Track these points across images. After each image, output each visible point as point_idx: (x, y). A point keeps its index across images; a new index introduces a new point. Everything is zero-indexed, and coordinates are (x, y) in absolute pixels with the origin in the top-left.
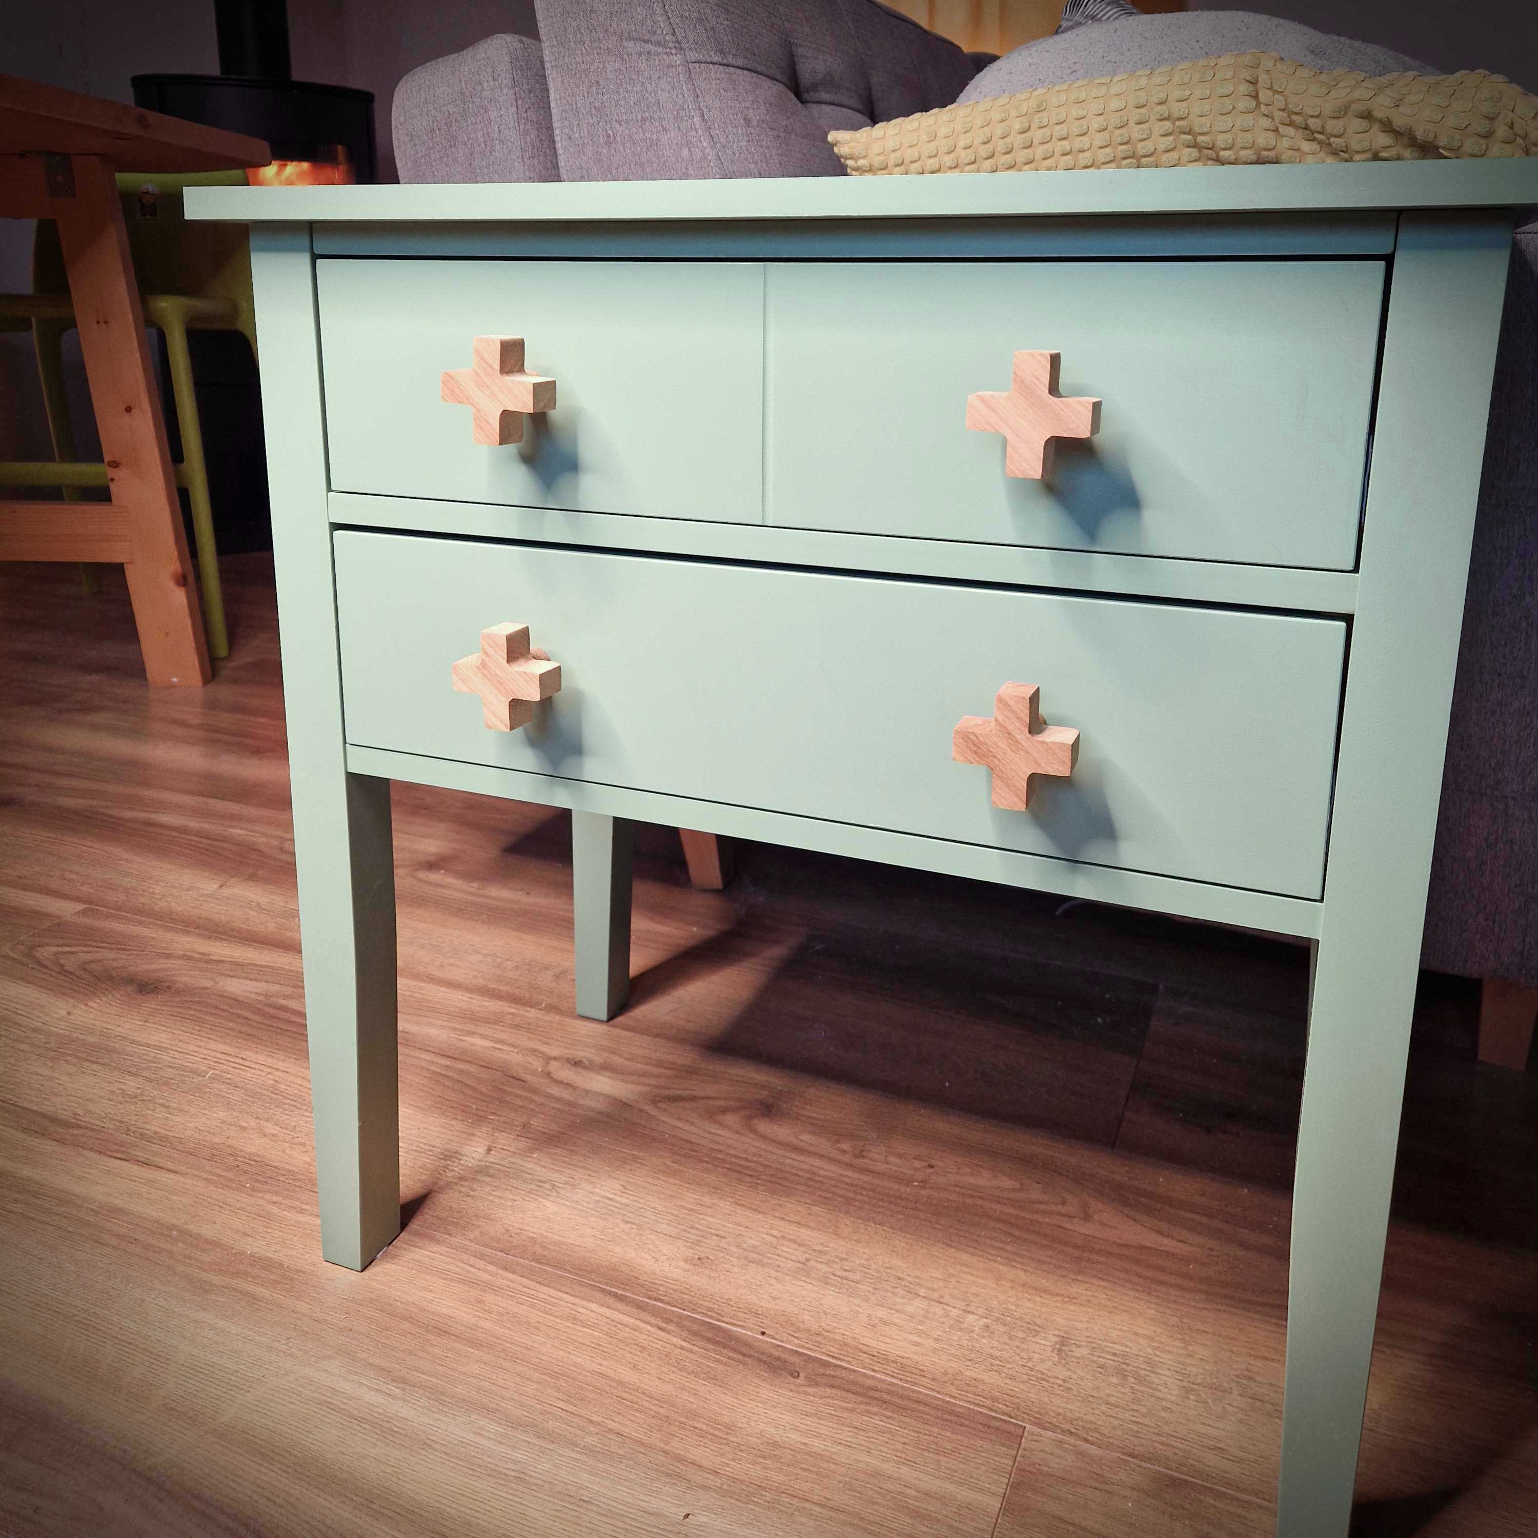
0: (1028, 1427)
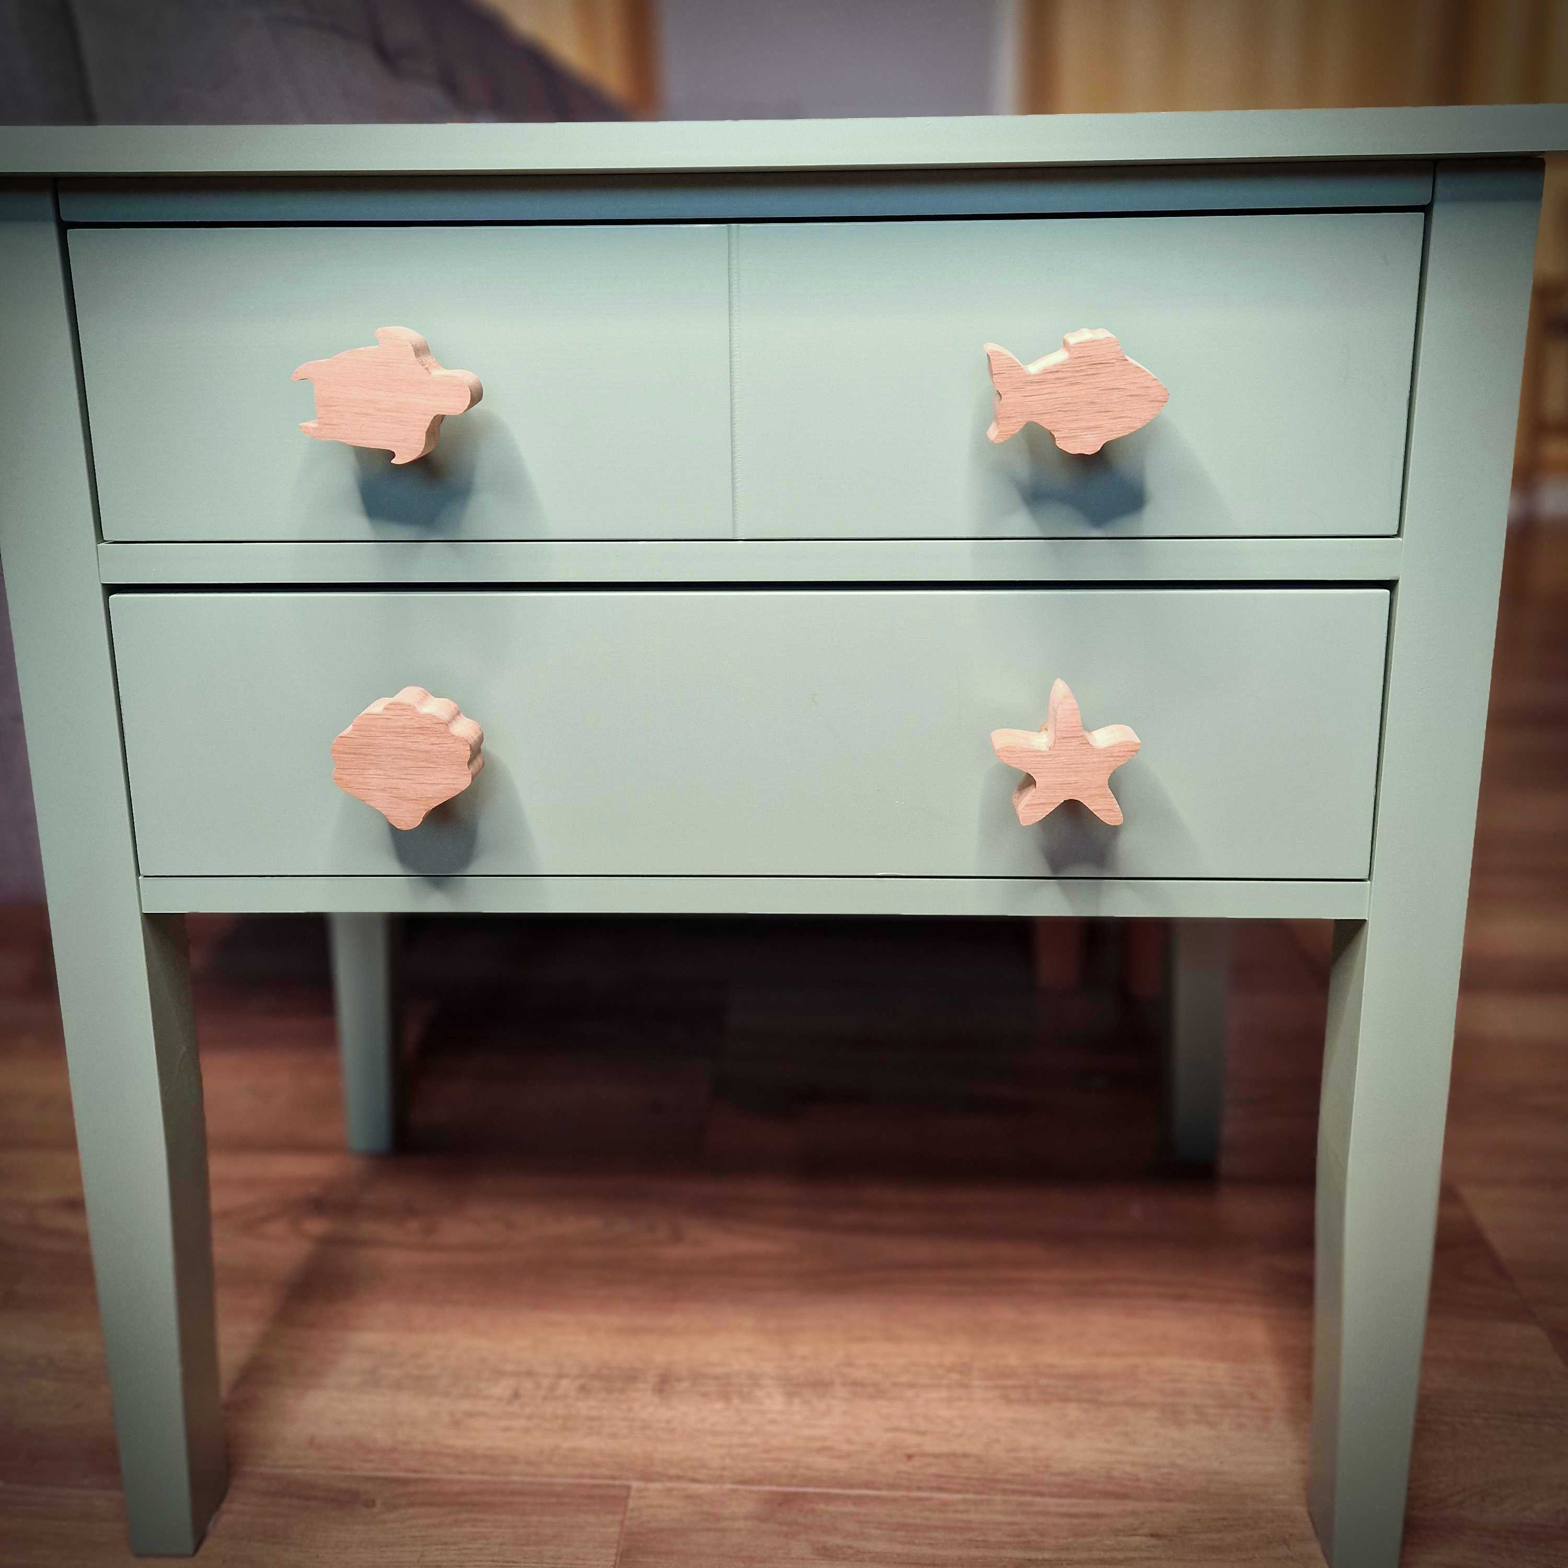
0: (635, 1484)
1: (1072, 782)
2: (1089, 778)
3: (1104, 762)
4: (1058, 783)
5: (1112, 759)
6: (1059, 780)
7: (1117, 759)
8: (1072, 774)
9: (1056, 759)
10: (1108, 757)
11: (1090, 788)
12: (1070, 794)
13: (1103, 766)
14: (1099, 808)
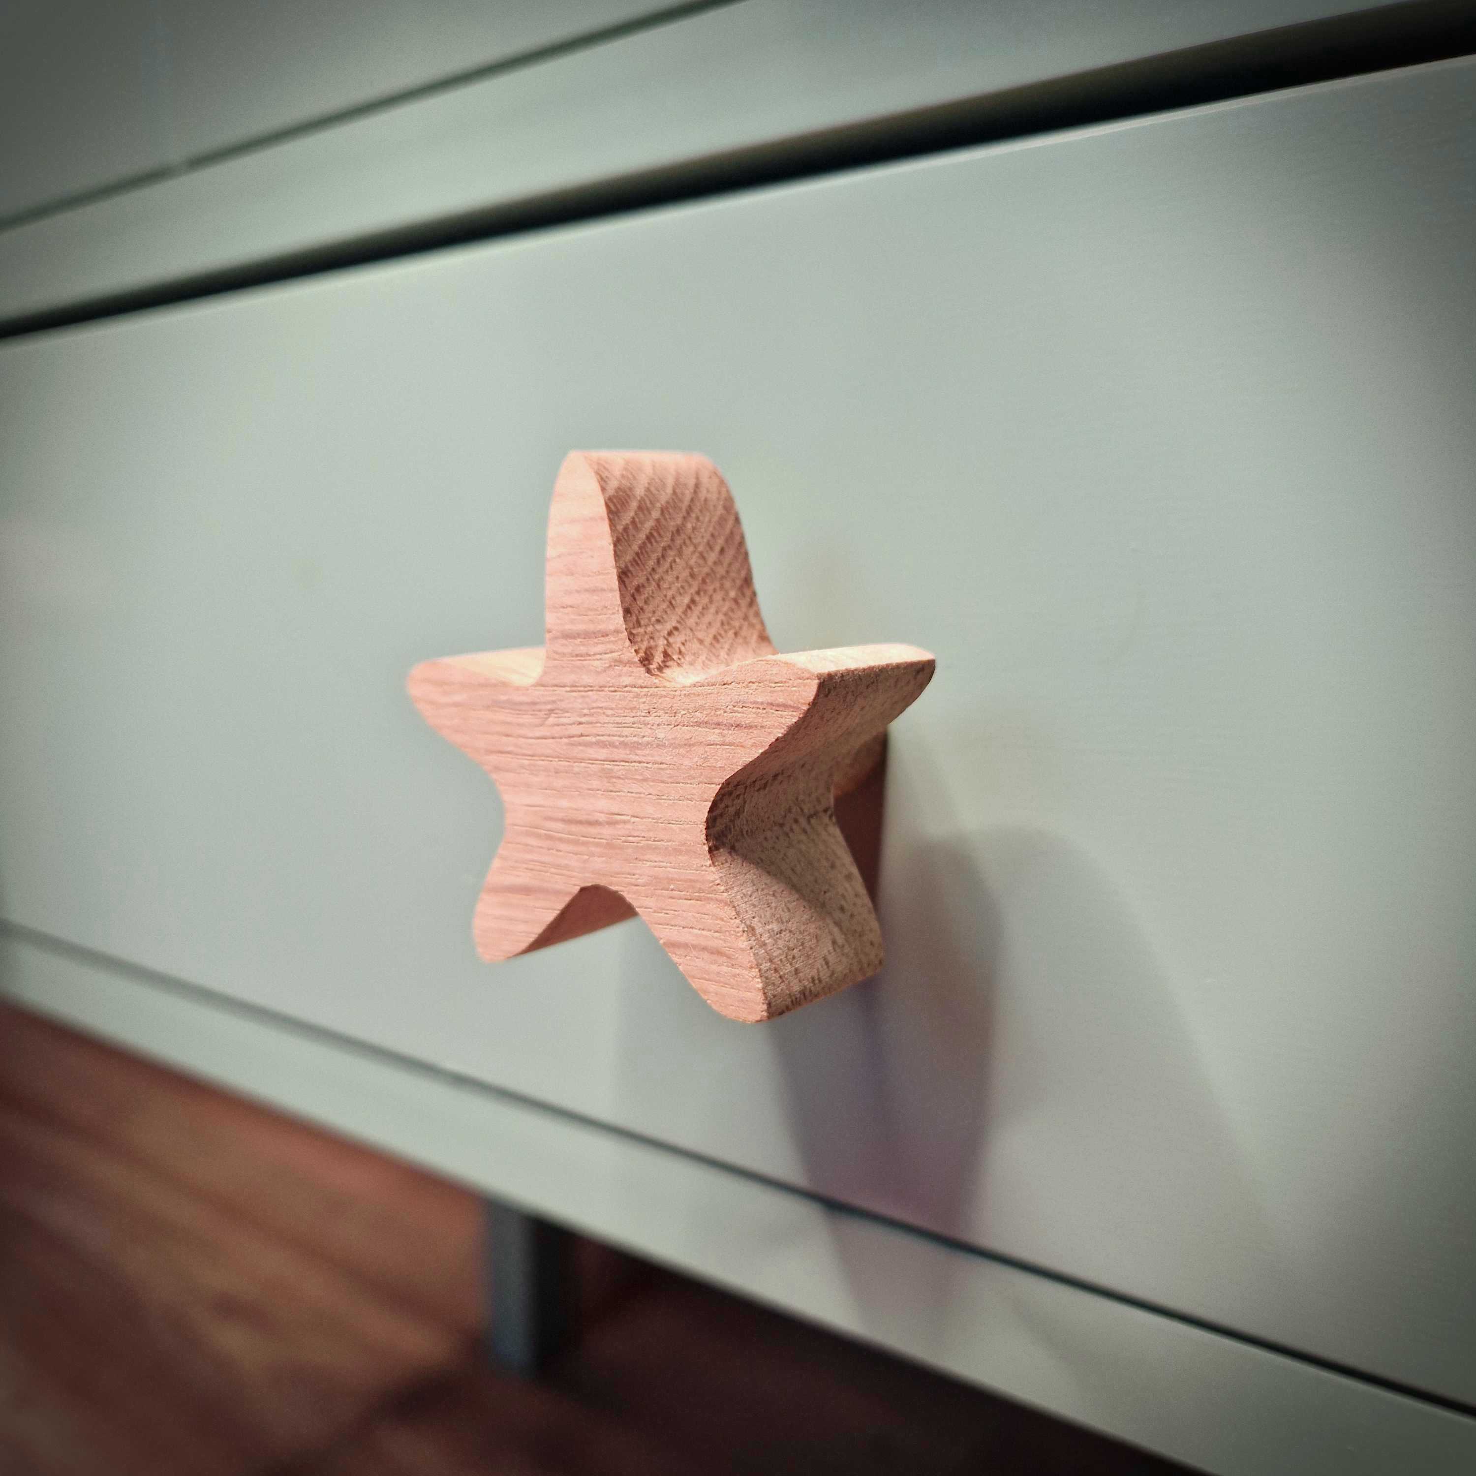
1: (602, 818)
2: (650, 810)
3: (688, 745)
4: (561, 815)
5: (714, 735)
6: (564, 803)
7: (731, 735)
8: (595, 784)
9: (551, 720)
10: (698, 724)
11: (656, 848)
12: (598, 863)
13: (687, 762)
14: (686, 936)
